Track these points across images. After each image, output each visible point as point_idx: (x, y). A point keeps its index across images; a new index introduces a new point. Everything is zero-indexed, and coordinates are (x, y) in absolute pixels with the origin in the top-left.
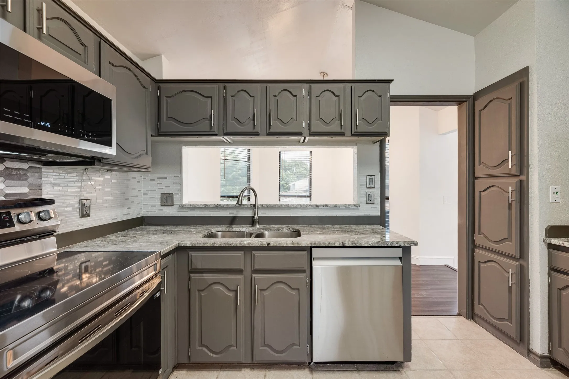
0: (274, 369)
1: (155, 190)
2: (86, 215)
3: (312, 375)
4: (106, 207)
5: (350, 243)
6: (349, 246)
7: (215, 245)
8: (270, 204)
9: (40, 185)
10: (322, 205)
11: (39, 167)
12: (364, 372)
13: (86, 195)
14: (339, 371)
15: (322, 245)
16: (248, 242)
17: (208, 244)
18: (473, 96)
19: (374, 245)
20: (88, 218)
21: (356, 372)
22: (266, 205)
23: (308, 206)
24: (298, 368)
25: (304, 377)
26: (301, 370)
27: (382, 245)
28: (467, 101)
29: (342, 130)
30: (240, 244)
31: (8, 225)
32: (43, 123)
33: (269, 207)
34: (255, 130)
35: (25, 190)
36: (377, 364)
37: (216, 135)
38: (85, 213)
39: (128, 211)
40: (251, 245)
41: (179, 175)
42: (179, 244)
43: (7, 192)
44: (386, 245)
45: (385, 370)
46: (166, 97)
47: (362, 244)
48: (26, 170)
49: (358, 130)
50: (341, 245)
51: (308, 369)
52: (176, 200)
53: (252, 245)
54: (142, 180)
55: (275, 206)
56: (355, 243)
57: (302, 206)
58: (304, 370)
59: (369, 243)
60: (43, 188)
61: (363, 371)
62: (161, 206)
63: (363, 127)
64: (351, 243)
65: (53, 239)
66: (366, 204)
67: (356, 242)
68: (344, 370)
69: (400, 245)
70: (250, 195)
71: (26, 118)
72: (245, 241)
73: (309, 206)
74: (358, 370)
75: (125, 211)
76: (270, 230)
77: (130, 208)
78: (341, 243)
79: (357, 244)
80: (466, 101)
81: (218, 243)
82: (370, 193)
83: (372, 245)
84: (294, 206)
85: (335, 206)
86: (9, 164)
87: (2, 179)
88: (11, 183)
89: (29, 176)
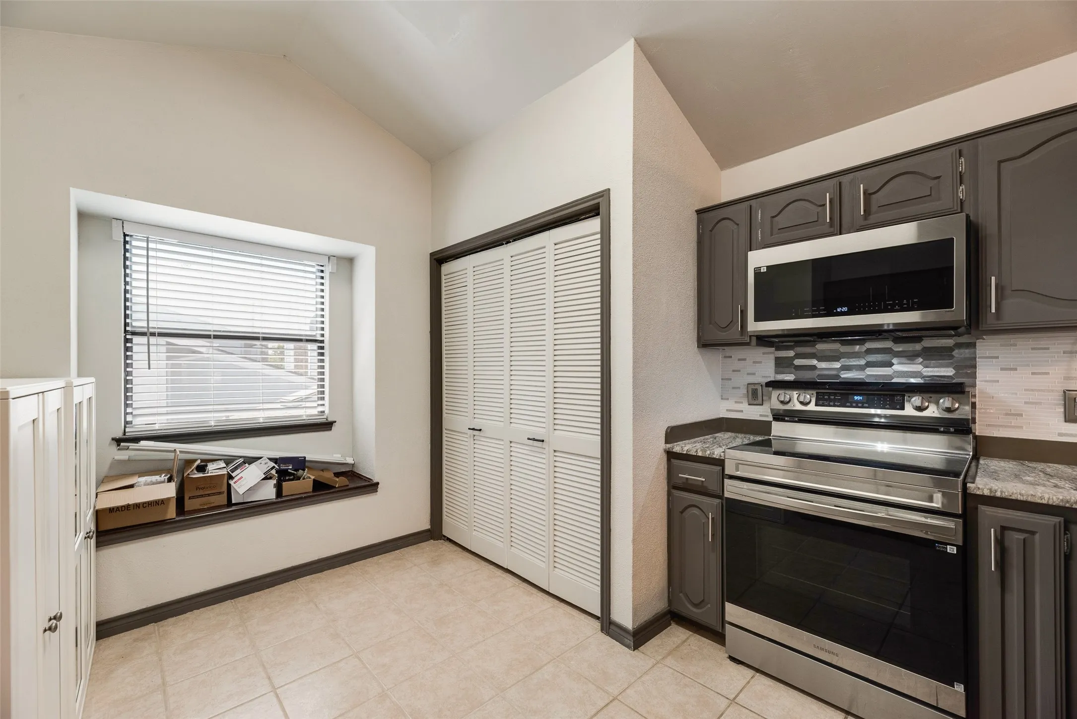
11: (971, 343)
31: (899, 407)
35: (949, 372)
48: (950, 347)
71: (822, 310)
86: (928, 343)
87: (920, 360)
88: (930, 363)
89: (954, 355)
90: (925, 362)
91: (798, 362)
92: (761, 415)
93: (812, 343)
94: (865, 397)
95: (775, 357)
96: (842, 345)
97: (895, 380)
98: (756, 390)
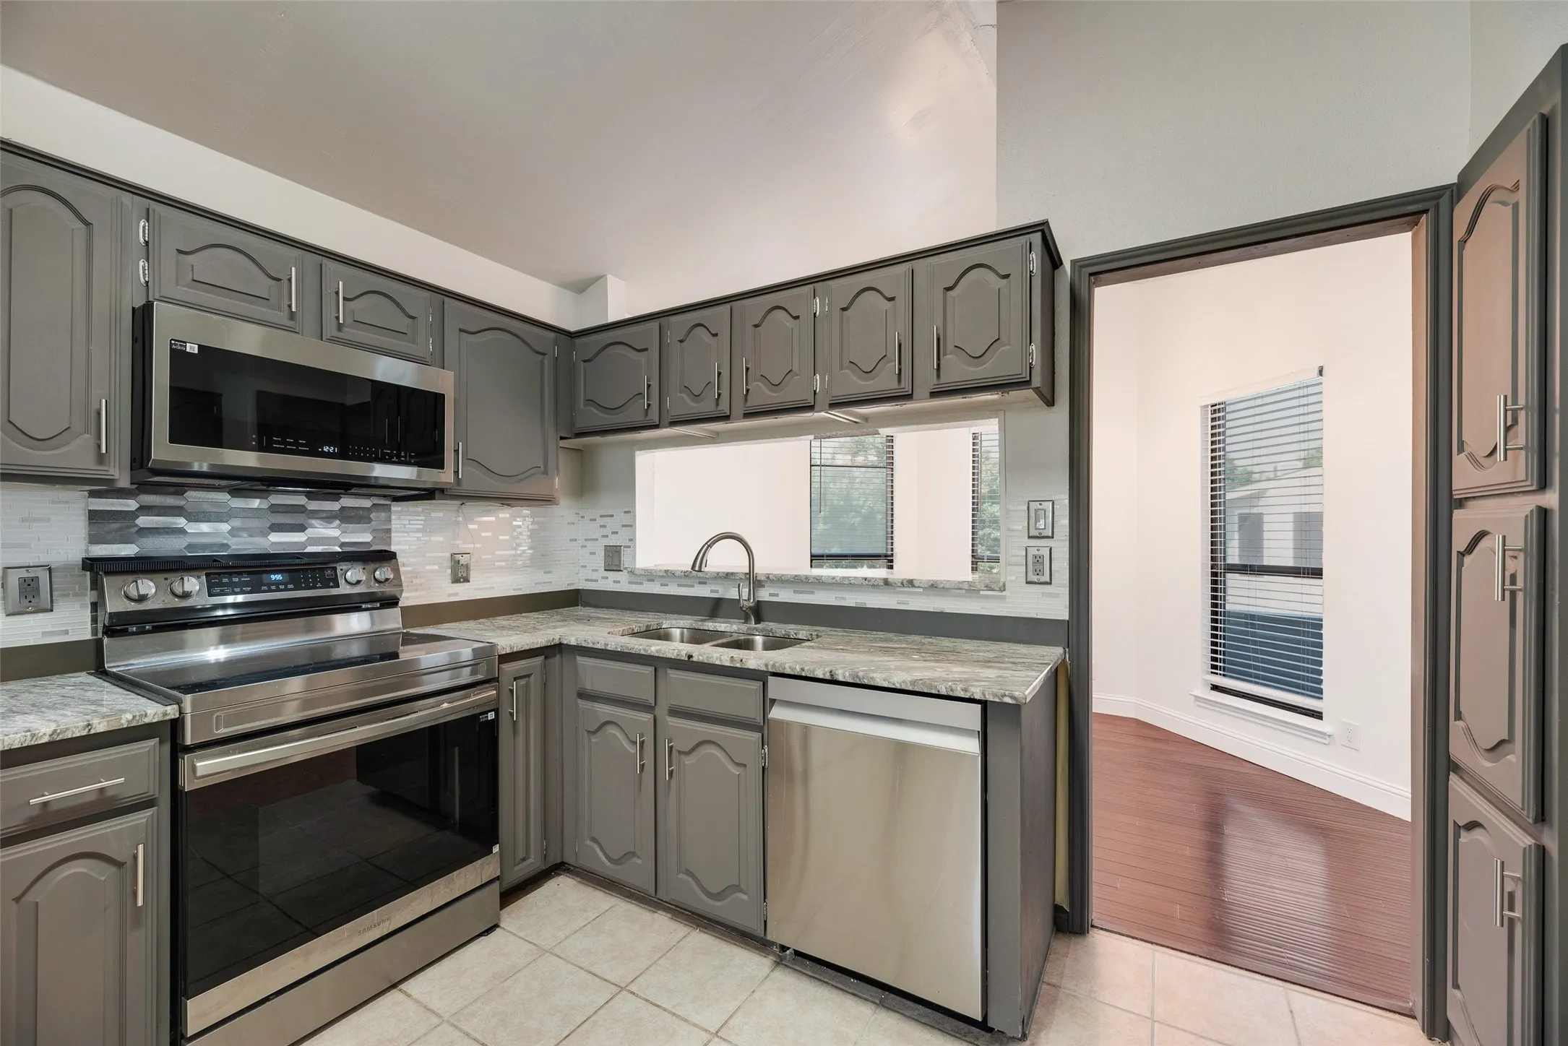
0: (712, 933)
1: (597, 540)
2: (462, 580)
3: (772, 971)
4: (502, 567)
5: (847, 674)
6: (844, 680)
7: (609, 648)
8: (783, 575)
9: (389, 531)
10: (901, 581)
11: (387, 505)
12: (892, 1014)
13: (462, 546)
14: (836, 987)
15: (788, 671)
16: (658, 648)
17: (599, 645)
18: (1455, 188)
19: (904, 687)
20: (467, 584)
21: (873, 1006)
22: (775, 576)
23: (867, 582)
24: (757, 949)
25: (754, 967)
26: (759, 954)
27: (926, 691)
28: (1428, 210)
29: (903, 386)
30: (645, 650)
31: (331, 584)
32: (326, 449)
33: (781, 581)
34: (719, 408)
35: (367, 538)
36: (941, 1013)
37: (656, 427)
38: (460, 575)
39: (548, 577)
40: (661, 655)
41: (630, 512)
42: (560, 639)
43: (343, 540)
44: (933, 692)
45: (952, 1033)
46: (584, 361)
47: (875, 680)
48: (368, 509)
49: (943, 380)
50: (828, 677)
51: (774, 959)
52: (625, 561)
53: (663, 654)
54: (579, 520)
55: (794, 578)
56: (857, 677)
57: (853, 582)
58: (765, 957)
59: (892, 681)
60: (393, 534)
61: (890, 1012)
62: (605, 570)
63: (957, 371)
64: (850, 675)
65: (396, 612)
66: (1027, 583)
67: (861, 674)
68: (850, 991)
69: (972, 695)
70: (892, 554)
71: (302, 445)
72: (654, 645)
73: (869, 582)
74: (882, 1004)
75: (541, 577)
76: (773, 633)
77: (550, 572)
78: (826, 673)
79: (863, 678)
80: (1426, 211)
81: (613, 644)
82: (1037, 553)
83: (898, 686)
84: (834, 581)
85: (932, 586)
86: (347, 502)
87: (338, 522)
88: (348, 527)
89: (373, 518)
90: (343, 525)
91: (143, 521)
92: (44, 634)
93: (179, 490)
94: (286, 575)
95: (90, 511)
96: (232, 497)
97: (310, 549)
98: (35, 579)
